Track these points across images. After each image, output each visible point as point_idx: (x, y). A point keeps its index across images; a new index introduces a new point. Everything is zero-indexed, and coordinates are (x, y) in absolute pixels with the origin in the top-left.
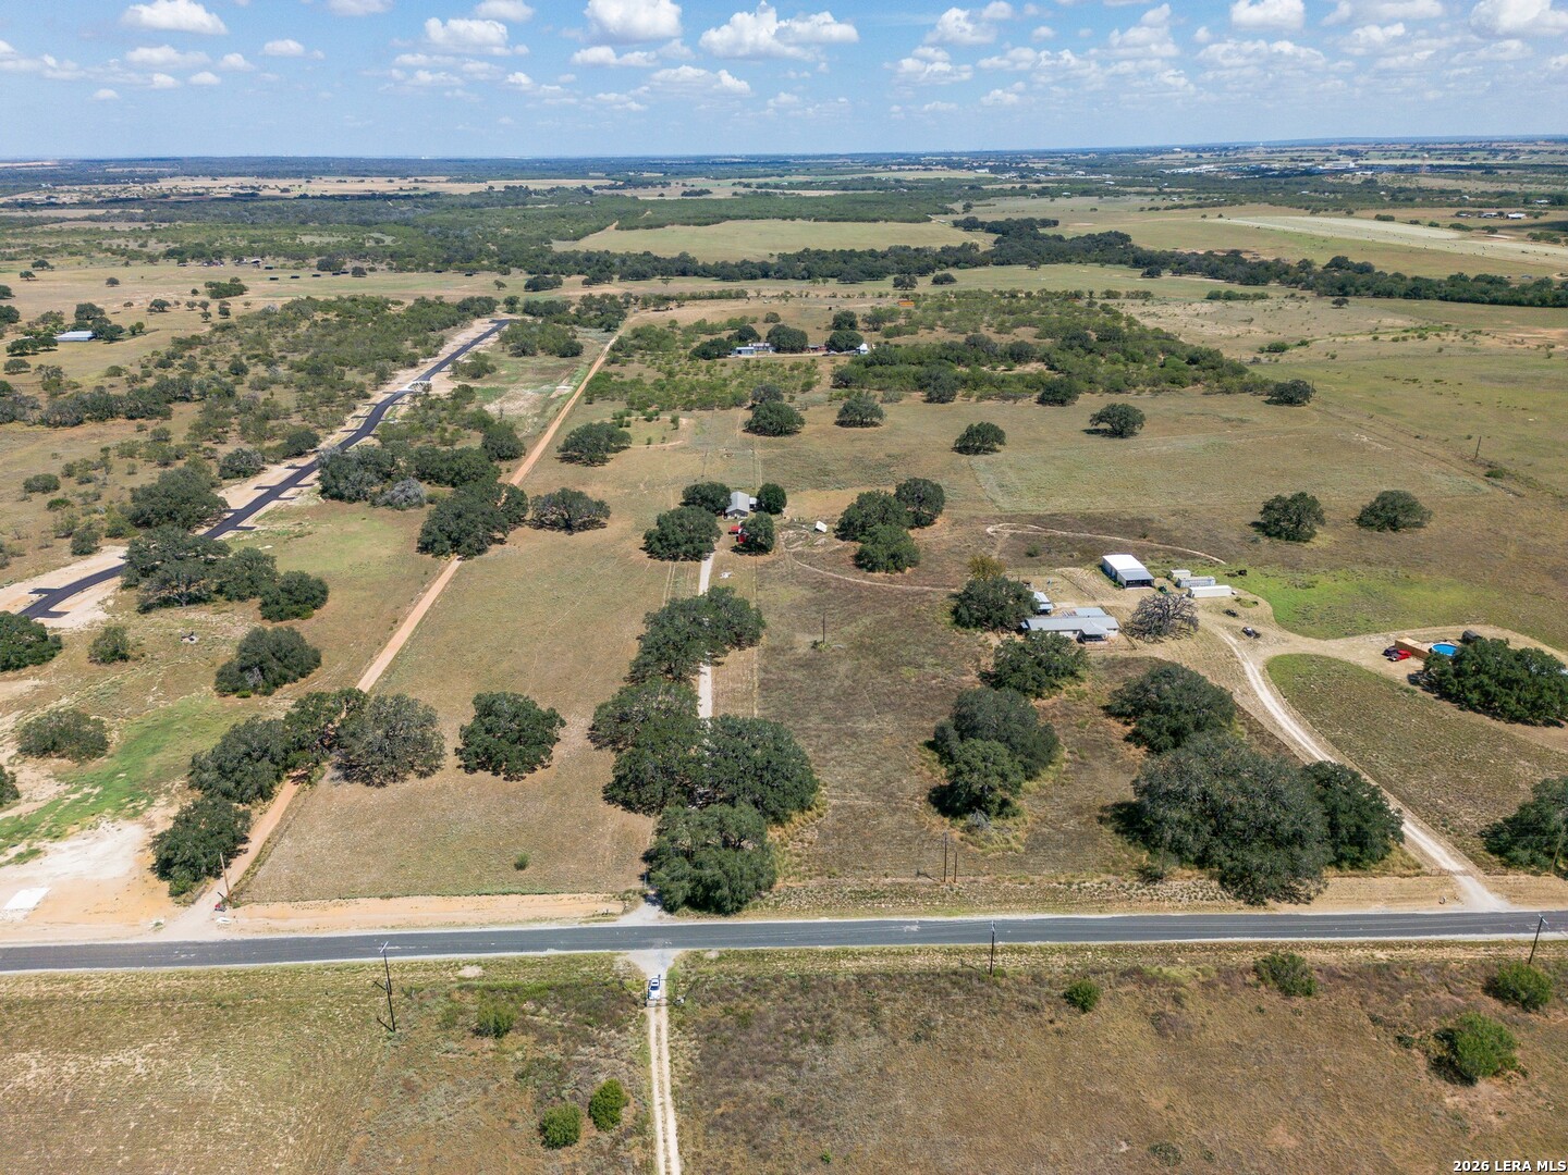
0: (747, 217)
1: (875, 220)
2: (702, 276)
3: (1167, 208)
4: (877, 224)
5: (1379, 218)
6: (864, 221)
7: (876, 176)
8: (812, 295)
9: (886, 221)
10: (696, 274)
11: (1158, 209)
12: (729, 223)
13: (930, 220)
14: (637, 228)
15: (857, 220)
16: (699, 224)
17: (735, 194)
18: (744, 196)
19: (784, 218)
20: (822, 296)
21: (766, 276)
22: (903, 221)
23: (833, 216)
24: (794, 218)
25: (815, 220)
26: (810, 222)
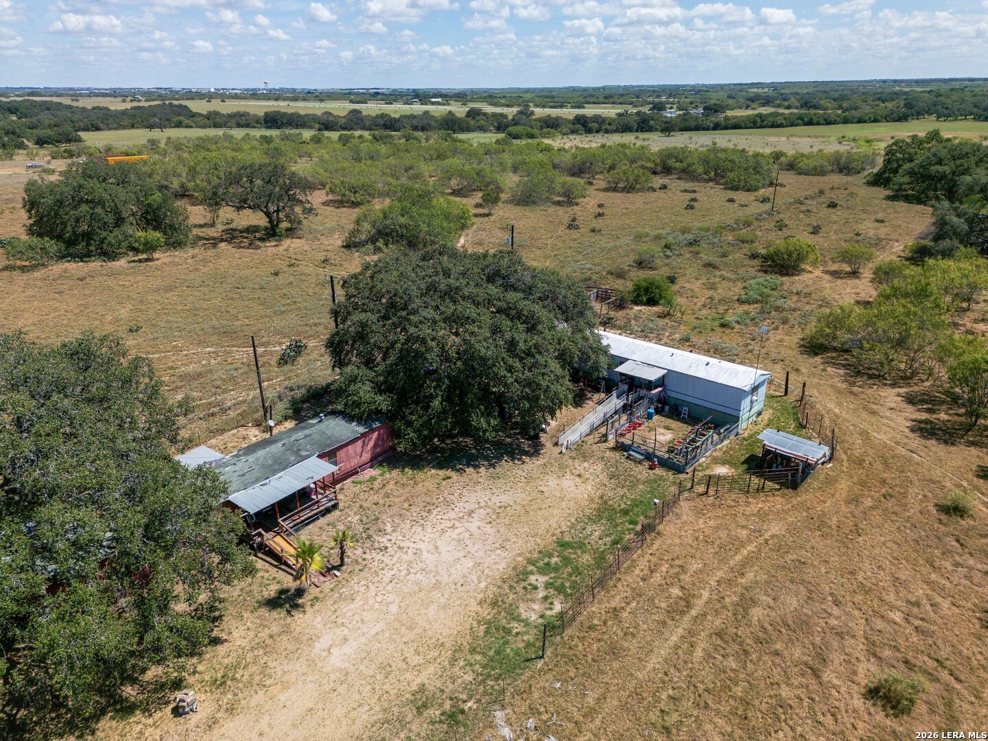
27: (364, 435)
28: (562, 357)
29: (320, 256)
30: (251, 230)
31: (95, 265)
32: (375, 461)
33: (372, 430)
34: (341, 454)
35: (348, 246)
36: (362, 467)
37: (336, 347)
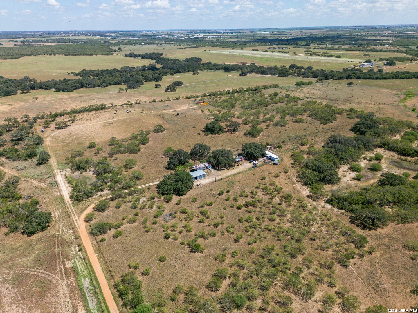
0: (32, 54)
1: (92, 55)
3: (185, 48)
5: (253, 50)
6: (87, 55)
7: (65, 37)
8: (143, 102)
9: (96, 55)
10: (41, 88)
11: (182, 48)
12: (24, 57)
13: (113, 54)
15: (84, 55)
16: (12, 59)
17: (15, 45)
18: (20, 45)
19: (50, 55)
20: (148, 102)
22: (103, 55)
24: (54, 54)
25: (65, 55)
26: (64, 56)
27: (244, 157)
28: (260, 154)
29: (240, 136)
30: (231, 130)
31: (214, 135)
35: (244, 134)
36: (243, 160)
37: (242, 151)
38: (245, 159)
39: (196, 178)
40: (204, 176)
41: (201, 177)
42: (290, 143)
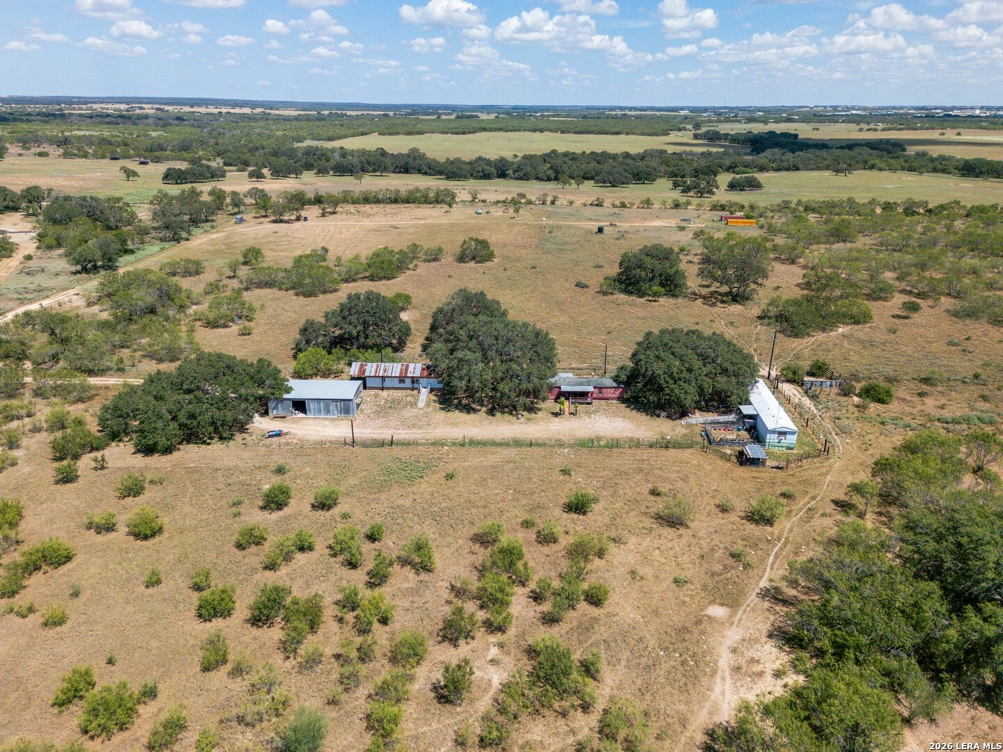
0: (500, 129)
1: (617, 133)
2: (425, 173)
4: (620, 136)
6: (606, 133)
8: (563, 201)
9: (627, 134)
13: (667, 135)
14: (397, 133)
15: (600, 133)
19: (534, 131)
20: (578, 203)
21: (502, 175)
22: (643, 134)
23: (578, 129)
24: (542, 131)
25: (562, 132)
26: (558, 135)
27: (614, 387)
31: (632, 298)
32: (618, 399)
33: (618, 387)
34: (604, 390)
35: (759, 317)
36: (613, 399)
38: (621, 399)
39: (300, 405)
40: (345, 407)
41: (327, 404)
42: (975, 390)
